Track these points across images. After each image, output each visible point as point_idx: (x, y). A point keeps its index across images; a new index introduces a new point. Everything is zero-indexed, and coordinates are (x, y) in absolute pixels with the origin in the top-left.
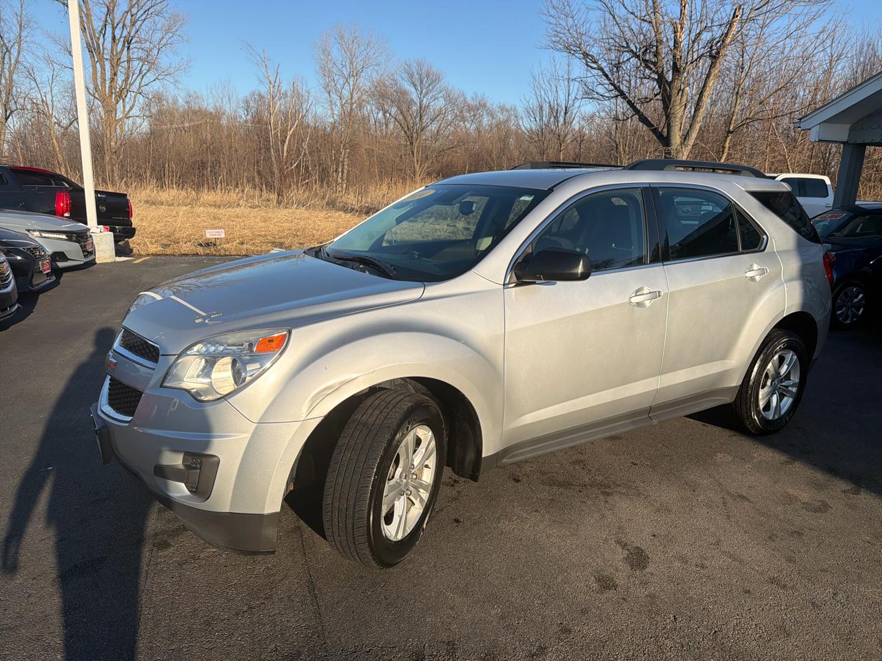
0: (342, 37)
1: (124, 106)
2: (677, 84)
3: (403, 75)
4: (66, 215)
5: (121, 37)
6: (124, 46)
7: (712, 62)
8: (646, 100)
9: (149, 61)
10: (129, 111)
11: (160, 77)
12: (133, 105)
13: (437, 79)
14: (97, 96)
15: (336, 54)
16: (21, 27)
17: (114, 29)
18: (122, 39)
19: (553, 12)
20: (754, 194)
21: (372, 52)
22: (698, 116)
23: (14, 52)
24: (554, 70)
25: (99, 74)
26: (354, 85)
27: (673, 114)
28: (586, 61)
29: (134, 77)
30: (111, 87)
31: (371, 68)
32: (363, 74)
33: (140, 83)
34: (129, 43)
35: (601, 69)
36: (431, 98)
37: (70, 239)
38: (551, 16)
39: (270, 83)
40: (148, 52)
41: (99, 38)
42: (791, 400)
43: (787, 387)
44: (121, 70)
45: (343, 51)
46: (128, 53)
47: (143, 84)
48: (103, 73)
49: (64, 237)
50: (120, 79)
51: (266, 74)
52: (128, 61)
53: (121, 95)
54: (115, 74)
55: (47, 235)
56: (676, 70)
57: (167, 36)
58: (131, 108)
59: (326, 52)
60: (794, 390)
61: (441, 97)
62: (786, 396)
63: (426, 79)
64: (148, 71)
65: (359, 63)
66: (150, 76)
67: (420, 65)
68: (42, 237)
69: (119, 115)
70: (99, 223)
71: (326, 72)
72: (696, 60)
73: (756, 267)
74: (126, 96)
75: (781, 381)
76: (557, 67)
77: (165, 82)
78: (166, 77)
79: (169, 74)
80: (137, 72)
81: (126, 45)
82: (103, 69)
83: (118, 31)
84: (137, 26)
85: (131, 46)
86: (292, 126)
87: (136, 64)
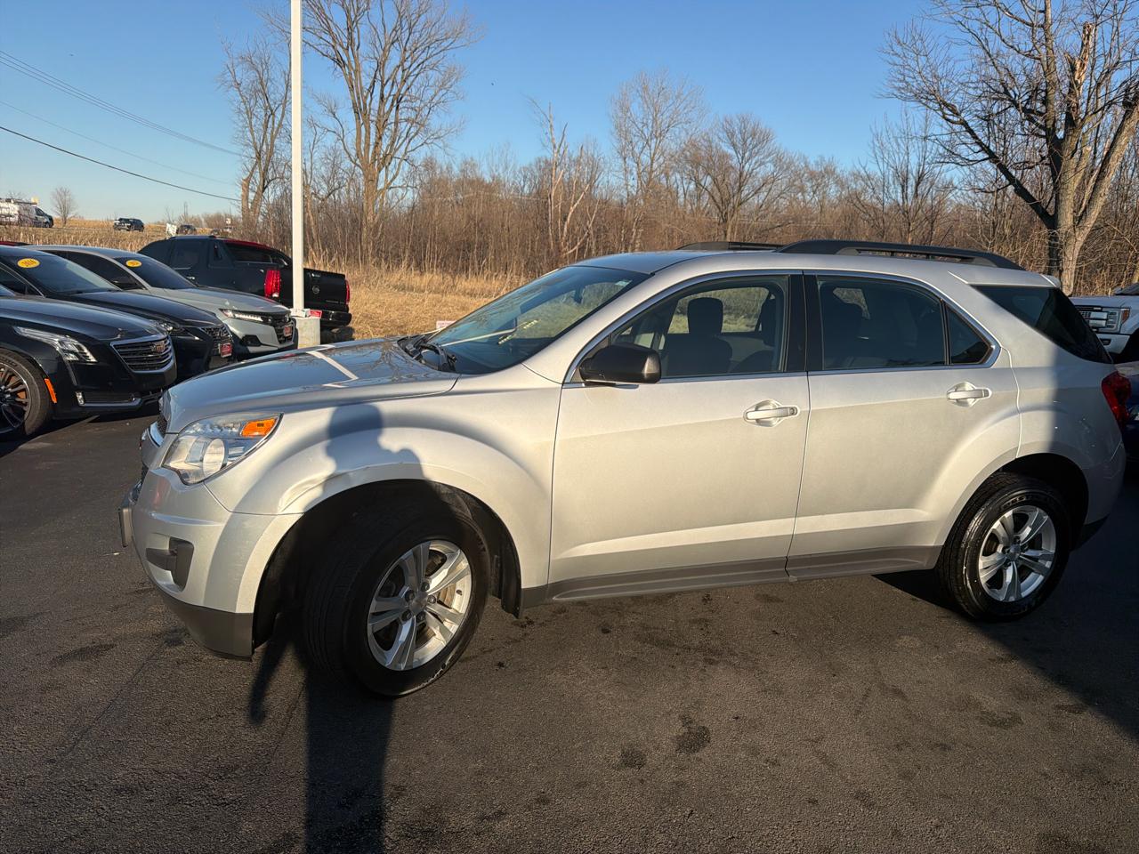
0: (645, 89)
1: (387, 176)
2: (1071, 142)
3: (721, 135)
4: (275, 295)
5: (390, 95)
6: (392, 105)
7: (1127, 112)
8: (1027, 165)
9: (419, 123)
10: (391, 181)
11: (429, 141)
12: (397, 174)
13: (765, 138)
14: (358, 162)
15: (637, 109)
17: (383, 86)
18: (391, 98)
19: (898, 49)
20: (983, 289)
21: (683, 105)
22: (1101, 187)
23: (278, 114)
24: (905, 125)
25: (363, 138)
26: (656, 148)
27: (1063, 183)
28: (943, 113)
29: (400, 141)
30: (374, 153)
31: (680, 126)
32: (668, 135)
33: (406, 148)
34: (399, 102)
35: (965, 124)
36: (756, 163)
37: (265, 322)
38: (896, 54)
39: (555, 147)
40: (418, 111)
41: (366, 97)
42: (1041, 578)
43: (1035, 559)
44: (387, 133)
45: (645, 106)
46: (396, 114)
47: (410, 148)
48: (368, 137)
49: (259, 319)
50: (385, 142)
51: (550, 136)
52: (396, 123)
53: (385, 161)
54: (380, 138)
55: (241, 316)
56: (1071, 123)
57: (441, 93)
58: (394, 177)
59: (625, 109)
60: (1048, 564)
61: (770, 162)
62: (1033, 571)
63: (751, 139)
64: (416, 134)
65: (664, 119)
66: (418, 140)
67: (744, 121)
68: (235, 318)
69: (381, 186)
70: (306, 306)
71: (623, 133)
72: (1102, 109)
73: (968, 386)
74: (389, 164)
75: (1023, 549)
76: (911, 121)
77: (435, 147)
78: (435, 142)
79: (439, 138)
80: (404, 135)
81: (395, 104)
82: (368, 132)
83: (387, 89)
84: (409, 82)
85: (401, 105)
86: (576, 200)
87: (403, 126)
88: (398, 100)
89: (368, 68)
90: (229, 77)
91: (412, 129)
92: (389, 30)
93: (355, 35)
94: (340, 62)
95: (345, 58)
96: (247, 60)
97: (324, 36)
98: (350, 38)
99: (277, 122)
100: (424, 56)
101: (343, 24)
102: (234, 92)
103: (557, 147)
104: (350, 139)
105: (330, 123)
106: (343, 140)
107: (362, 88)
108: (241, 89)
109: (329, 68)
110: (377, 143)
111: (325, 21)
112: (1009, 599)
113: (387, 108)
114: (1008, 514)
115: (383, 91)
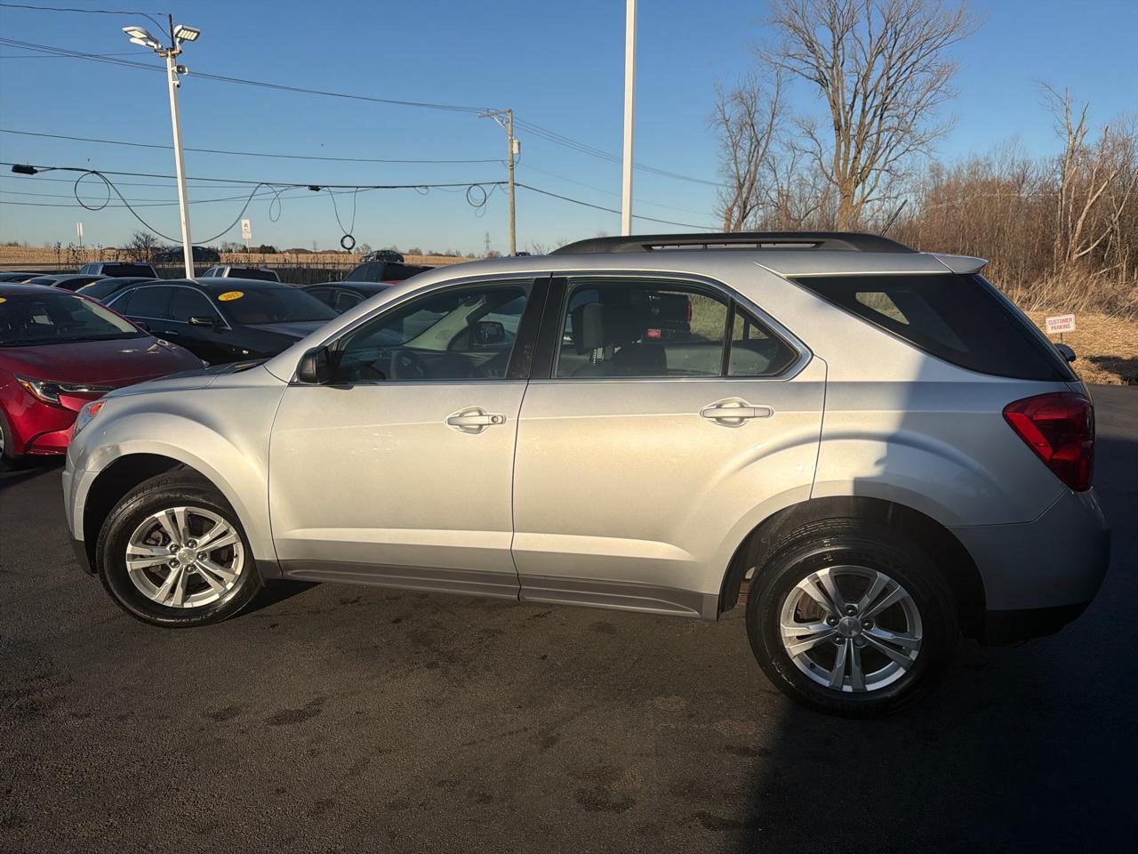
1: (863, 189)
5: (870, 108)
6: (874, 116)
9: (904, 130)
10: (868, 194)
11: (912, 148)
12: (875, 187)
14: (834, 178)
16: (773, 114)
17: (866, 97)
18: (873, 110)
23: (763, 143)
25: (842, 155)
29: (881, 152)
30: (853, 168)
33: (887, 159)
34: (883, 112)
39: (1071, 133)
40: (902, 118)
41: (848, 113)
44: (868, 145)
46: (880, 126)
47: (891, 158)
48: (847, 152)
50: (864, 157)
51: (1065, 121)
52: (878, 133)
53: (862, 175)
54: (859, 152)
57: (929, 95)
60: (913, 656)
64: (899, 142)
66: (900, 148)
69: (857, 201)
74: (867, 177)
77: (918, 153)
78: (919, 147)
79: (922, 143)
80: (885, 146)
81: (879, 112)
82: (847, 147)
83: (869, 100)
84: (896, 89)
85: (885, 115)
86: (1095, 193)
87: (885, 137)
88: (884, 107)
89: (850, 81)
90: (719, 116)
91: (893, 139)
92: (875, 40)
93: (840, 53)
94: (822, 82)
95: (828, 77)
96: (739, 98)
97: (809, 60)
98: (836, 57)
99: (761, 152)
100: (913, 58)
101: (830, 46)
102: (722, 129)
103: (1074, 133)
104: (828, 158)
105: (808, 144)
106: (820, 159)
107: (843, 103)
108: (729, 124)
109: (816, 90)
110: (855, 158)
111: (811, 46)
112: (842, 687)
113: (868, 120)
114: (823, 573)
115: (864, 104)
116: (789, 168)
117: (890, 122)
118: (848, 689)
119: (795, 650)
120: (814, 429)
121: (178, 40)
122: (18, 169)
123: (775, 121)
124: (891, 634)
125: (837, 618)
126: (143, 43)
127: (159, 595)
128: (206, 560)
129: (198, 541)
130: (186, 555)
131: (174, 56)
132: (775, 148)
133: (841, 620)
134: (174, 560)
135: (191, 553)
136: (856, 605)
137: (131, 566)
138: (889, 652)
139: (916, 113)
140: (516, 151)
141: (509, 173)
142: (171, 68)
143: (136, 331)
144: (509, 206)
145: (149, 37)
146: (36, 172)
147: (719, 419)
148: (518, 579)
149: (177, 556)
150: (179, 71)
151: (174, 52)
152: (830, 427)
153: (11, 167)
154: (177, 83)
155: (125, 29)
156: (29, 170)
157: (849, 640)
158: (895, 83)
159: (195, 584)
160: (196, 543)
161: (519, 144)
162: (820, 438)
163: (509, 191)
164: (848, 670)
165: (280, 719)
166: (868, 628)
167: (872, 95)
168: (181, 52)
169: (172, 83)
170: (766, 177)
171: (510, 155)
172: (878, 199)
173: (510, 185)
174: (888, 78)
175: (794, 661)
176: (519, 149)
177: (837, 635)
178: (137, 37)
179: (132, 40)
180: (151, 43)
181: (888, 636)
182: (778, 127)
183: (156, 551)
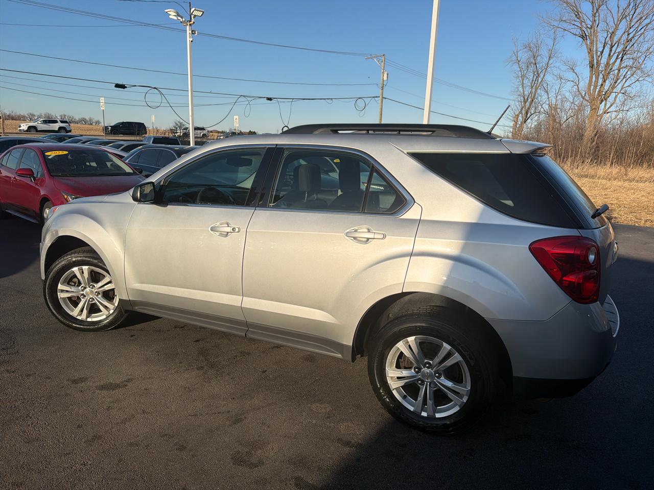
1: (606, 104)
5: (614, 53)
6: (617, 58)
9: (636, 67)
10: (609, 108)
11: (641, 79)
12: (613, 103)
14: (587, 97)
16: (550, 57)
17: (612, 47)
18: (616, 55)
20: (416, 156)
23: (542, 76)
25: (593, 83)
30: (600, 91)
33: (623, 85)
40: (636, 60)
41: (599, 56)
44: (611, 76)
46: (620, 64)
47: (626, 85)
48: (597, 81)
50: (608, 84)
53: (606, 96)
54: (605, 81)
60: (464, 399)
64: (632, 75)
66: (633, 79)
69: (601, 112)
74: (608, 97)
77: (645, 82)
78: (646, 79)
79: (649, 76)
80: (622, 77)
82: (597, 78)
83: (614, 49)
84: (633, 41)
85: (625, 57)
87: (623, 72)
88: (624, 52)
89: (602, 36)
90: (514, 58)
91: (629, 73)
92: (621, 10)
93: (597, 19)
94: (584, 37)
95: (587, 34)
96: (528, 47)
97: (576, 23)
98: (594, 21)
99: (540, 80)
100: (647, 21)
101: (590, 14)
102: (516, 67)
104: (583, 85)
105: (570, 76)
106: (577, 86)
107: (596, 50)
108: (520, 63)
109: (579, 42)
110: (602, 85)
111: (578, 15)
112: (421, 413)
113: (612, 61)
114: (411, 339)
115: (611, 51)
116: (557, 91)
117: (628, 62)
118: (424, 414)
119: (394, 385)
120: (408, 248)
121: (193, 16)
122: (117, 86)
123: (550, 62)
124: (451, 383)
125: (420, 369)
126: (175, 18)
127: (75, 313)
128: (100, 296)
129: (95, 285)
130: (90, 293)
131: (190, 25)
132: (549, 78)
133: (422, 370)
134: (83, 295)
135: (92, 292)
136: (431, 362)
137: (61, 295)
138: (450, 395)
139: (646, 57)
140: (385, 78)
141: (381, 91)
142: (189, 32)
143: (132, 172)
144: (379, 110)
145: (178, 15)
146: (126, 87)
147: (355, 238)
148: (246, 324)
149: (84, 293)
150: (193, 33)
151: (191, 23)
152: (419, 248)
153: (114, 85)
154: (191, 39)
155: (166, 11)
156: (123, 87)
157: (427, 384)
158: (633, 37)
159: (93, 309)
160: (94, 287)
161: (388, 74)
162: (411, 254)
163: (380, 102)
164: (425, 402)
165: (102, 388)
166: (439, 377)
167: (617, 44)
168: (194, 23)
169: (189, 39)
170: (542, 97)
171: (381, 80)
172: (615, 111)
173: (380, 98)
174: (628, 34)
175: (393, 392)
176: (387, 77)
177: (419, 379)
178: (172, 15)
179: (170, 17)
180: (179, 18)
181: (449, 384)
182: (552, 65)
183: (73, 289)
